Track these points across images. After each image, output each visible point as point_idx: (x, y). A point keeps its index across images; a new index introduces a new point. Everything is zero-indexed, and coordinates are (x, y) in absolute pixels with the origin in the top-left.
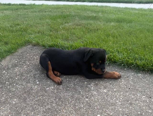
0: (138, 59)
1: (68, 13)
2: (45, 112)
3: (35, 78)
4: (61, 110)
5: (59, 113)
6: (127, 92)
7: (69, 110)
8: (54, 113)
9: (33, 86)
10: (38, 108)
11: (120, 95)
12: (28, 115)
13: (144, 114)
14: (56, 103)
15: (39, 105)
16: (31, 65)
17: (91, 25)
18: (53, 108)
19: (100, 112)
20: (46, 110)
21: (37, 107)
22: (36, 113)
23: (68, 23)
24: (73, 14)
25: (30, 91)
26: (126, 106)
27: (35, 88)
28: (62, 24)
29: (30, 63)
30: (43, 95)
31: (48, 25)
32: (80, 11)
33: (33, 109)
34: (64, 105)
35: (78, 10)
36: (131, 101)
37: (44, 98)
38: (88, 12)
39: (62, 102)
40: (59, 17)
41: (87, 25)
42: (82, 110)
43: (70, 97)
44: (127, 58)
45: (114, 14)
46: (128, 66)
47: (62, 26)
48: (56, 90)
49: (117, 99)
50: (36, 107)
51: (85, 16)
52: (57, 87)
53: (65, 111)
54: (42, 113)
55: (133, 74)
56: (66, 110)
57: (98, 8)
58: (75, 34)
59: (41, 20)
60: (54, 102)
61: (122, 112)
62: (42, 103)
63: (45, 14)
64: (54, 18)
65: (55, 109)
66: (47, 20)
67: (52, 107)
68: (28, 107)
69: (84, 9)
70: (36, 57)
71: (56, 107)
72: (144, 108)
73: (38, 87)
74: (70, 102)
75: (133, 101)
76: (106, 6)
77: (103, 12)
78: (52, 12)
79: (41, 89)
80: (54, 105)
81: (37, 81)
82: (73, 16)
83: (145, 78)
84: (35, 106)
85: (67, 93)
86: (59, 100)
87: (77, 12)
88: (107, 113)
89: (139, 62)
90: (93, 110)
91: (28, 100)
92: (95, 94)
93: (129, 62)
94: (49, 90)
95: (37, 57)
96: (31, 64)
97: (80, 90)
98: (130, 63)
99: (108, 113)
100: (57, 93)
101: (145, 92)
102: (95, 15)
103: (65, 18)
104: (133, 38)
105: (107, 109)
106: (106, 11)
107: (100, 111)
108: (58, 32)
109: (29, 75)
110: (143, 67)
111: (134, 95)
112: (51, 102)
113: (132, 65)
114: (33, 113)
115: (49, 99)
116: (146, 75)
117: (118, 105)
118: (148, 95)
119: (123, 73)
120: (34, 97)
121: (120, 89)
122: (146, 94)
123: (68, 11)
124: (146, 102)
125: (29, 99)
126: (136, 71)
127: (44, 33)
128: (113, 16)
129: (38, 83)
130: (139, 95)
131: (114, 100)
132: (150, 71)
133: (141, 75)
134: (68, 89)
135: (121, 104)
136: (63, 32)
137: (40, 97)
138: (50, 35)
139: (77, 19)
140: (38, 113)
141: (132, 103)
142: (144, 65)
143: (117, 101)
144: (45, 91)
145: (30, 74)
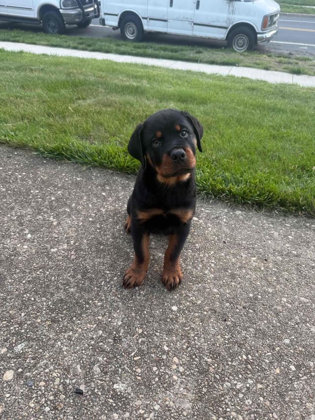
0: (231, 181)
1: (82, 77)
2: (52, 311)
3: (22, 226)
4: (90, 302)
5: (87, 309)
6: (221, 249)
7: (109, 300)
8: (74, 312)
9: (19, 245)
10: (35, 300)
11: (209, 257)
12: (12, 321)
13: (259, 297)
14: (76, 286)
15: (36, 292)
16: (9, 194)
17: (132, 105)
18: (70, 297)
19: (175, 299)
20: (54, 304)
21: (33, 299)
22: (32, 314)
23: (84, 99)
24: (92, 79)
25: (12, 258)
26: (224, 281)
27: (25, 250)
28: (72, 101)
29: (7, 190)
30: (43, 268)
31: (43, 102)
32: (104, 74)
33: (24, 305)
34: (96, 288)
35: (100, 71)
36: (231, 270)
37: (48, 273)
38: (121, 77)
39: (91, 280)
40: (64, 84)
41: (125, 105)
42: (138, 298)
43: (108, 267)
44: (211, 179)
45: (171, 84)
46: (214, 195)
47: (73, 106)
48: (73, 253)
49: (205, 266)
50: (29, 299)
51: (115, 85)
52: (77, 244)
53: (99, 304)
54: (46, 314)
55: (226, 210)
56: (102, 300)
57: (138, 69)
58: (102, 124)
59: (24, 89)
60: (70, 283)
61: (218, 296)
62: (44, 287)
63: (32, 75)
64: (52, 87)
65: (75, 299)
66: (39, 91)
67: (68, 296)
68: (10, 299)
69: (111, 70)
70: (20, 175)
71: (77, 295)
72: (258, 283)
73: (31, 248)
74: (108, 280)
75: (236, 269)
76: (153, 67)
77: (149, 78)
78: (47, 72)
79: (37, 252)
80: (72, 290)
81: (27, 232)
82: (93, 85)
83: (250, 219)
84: (28, 295)
85: (100, 258)
86: (82, 277)
87: (100, 75)
88: (189, 300)
89: (235, 189)
90: (161, 296)
91: (10, 281)
92: (160, 257)
93: (216, 188)
94: (56, 253)
95: (24, 174)
96: (9, 192)
97: (128, 250)
98: (219, 190)
99: (192, 301)
100: (75, 258)
101: (253, 248)
102: (135, 84)
103: (76, 86)
104: (216, 137)
105: (189, 291)
106: (156, 77)
107: (176, 297)
108: (64, 117)
109: (6, 219)
110: (243, 198)
111: (234, 255)
112: (64, 284)
113: (222, 194)
114: (25, 315)
115: (58, 275)
116: (251, 213)
117: (209, 281)
118: (261, 256)
119: (207, 210)
120: (24, 272)
121: (208, 244)
122: (258, 253)
123: (79, 72)
124: (259, 270)
125: (11, 279)
126: (230, 205)
127: (34, 119)
128: (170, 88)
129: (29, 236)
130: (245, 256)
131: (199, 268)
132: (257, 205)
133: (240, 212)
134: (102, 247)
135: (215, 278)
136: (76, 119)
137: (38, 273)
138: (50, 126)
139: (101, 92)
140: (36, 314)
141: (235, 274)
142: (244, 193)
143: (206, 272)
144: (47, 256)
145: (9, 215)
